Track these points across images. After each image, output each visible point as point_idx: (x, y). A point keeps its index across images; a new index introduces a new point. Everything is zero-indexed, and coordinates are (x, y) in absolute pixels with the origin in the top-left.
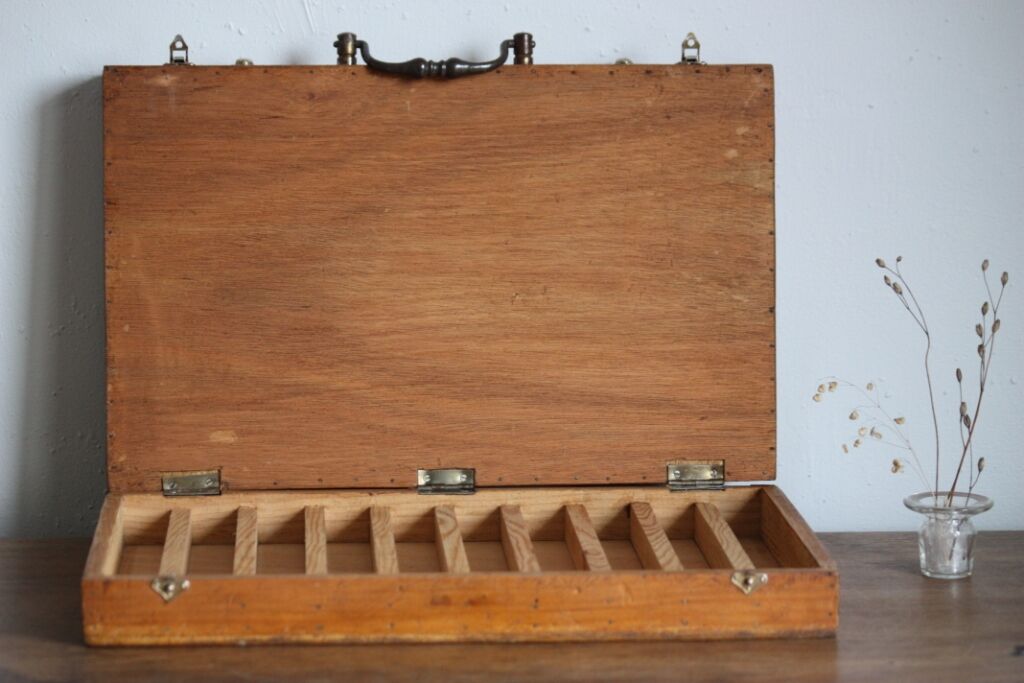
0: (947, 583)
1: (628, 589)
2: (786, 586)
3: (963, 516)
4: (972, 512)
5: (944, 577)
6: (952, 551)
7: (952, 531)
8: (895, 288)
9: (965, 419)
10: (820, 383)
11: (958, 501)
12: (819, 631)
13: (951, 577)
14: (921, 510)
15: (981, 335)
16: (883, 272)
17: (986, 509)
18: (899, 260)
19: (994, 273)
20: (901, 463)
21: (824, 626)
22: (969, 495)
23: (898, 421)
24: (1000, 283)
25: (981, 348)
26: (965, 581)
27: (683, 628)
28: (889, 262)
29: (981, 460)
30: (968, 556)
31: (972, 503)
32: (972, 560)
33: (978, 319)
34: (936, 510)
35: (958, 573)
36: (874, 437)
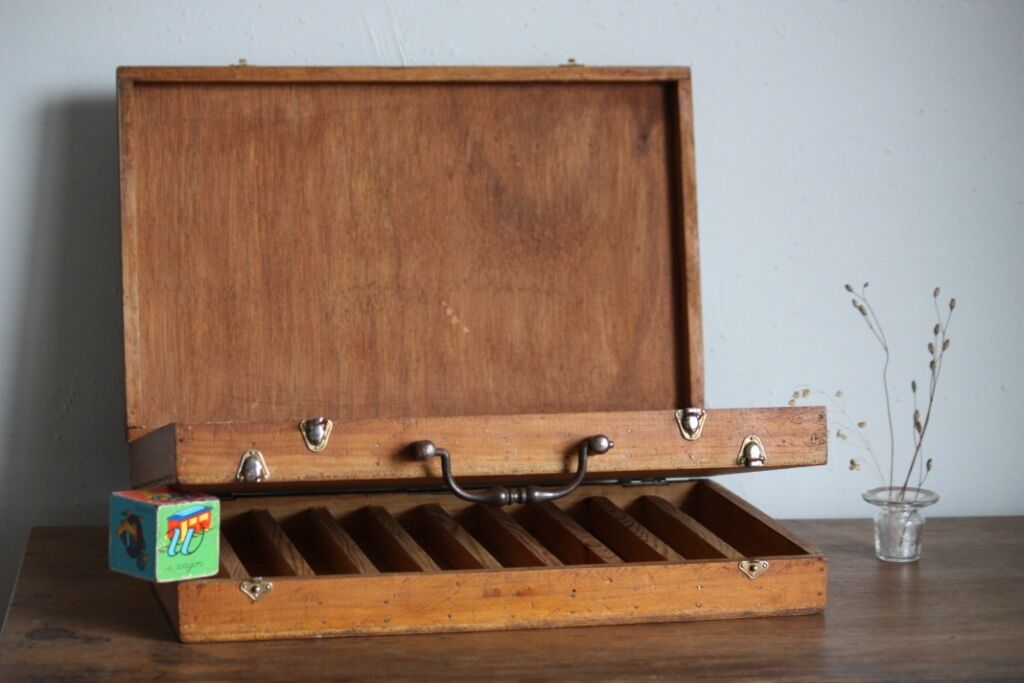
0: (899, 566)
1: (651, 578)
2: (784, 571)
3: (912, 509)
4: (921, 505)
5: (895, 560)
6: (902, 539)
7: (902, 521)
8: (861, 309)
9: (917, 425)
10: (796, 390)
11: (910, 496)
12: (811, 609)
13: (902, 561)
14: (878, 503)
15: (932, 352)
16: (851, 296)
17: (935, 501)
18: (866, 285)
19: (944, 299)
20: (857, 462)
21: (814, 605)
22: (918, 490)
23: (861, 425)
24: (948, 308)
25: (932, 364)
26: (914, 565)
27: (697, 609)
28: (857, 287)
29: (929, 461)
30: (917, 542)
31: (921, 497)
32: (920, 546)
33: (931, 338)
34: (891, 504)
35: (908, 558)
36: (840, 439)
